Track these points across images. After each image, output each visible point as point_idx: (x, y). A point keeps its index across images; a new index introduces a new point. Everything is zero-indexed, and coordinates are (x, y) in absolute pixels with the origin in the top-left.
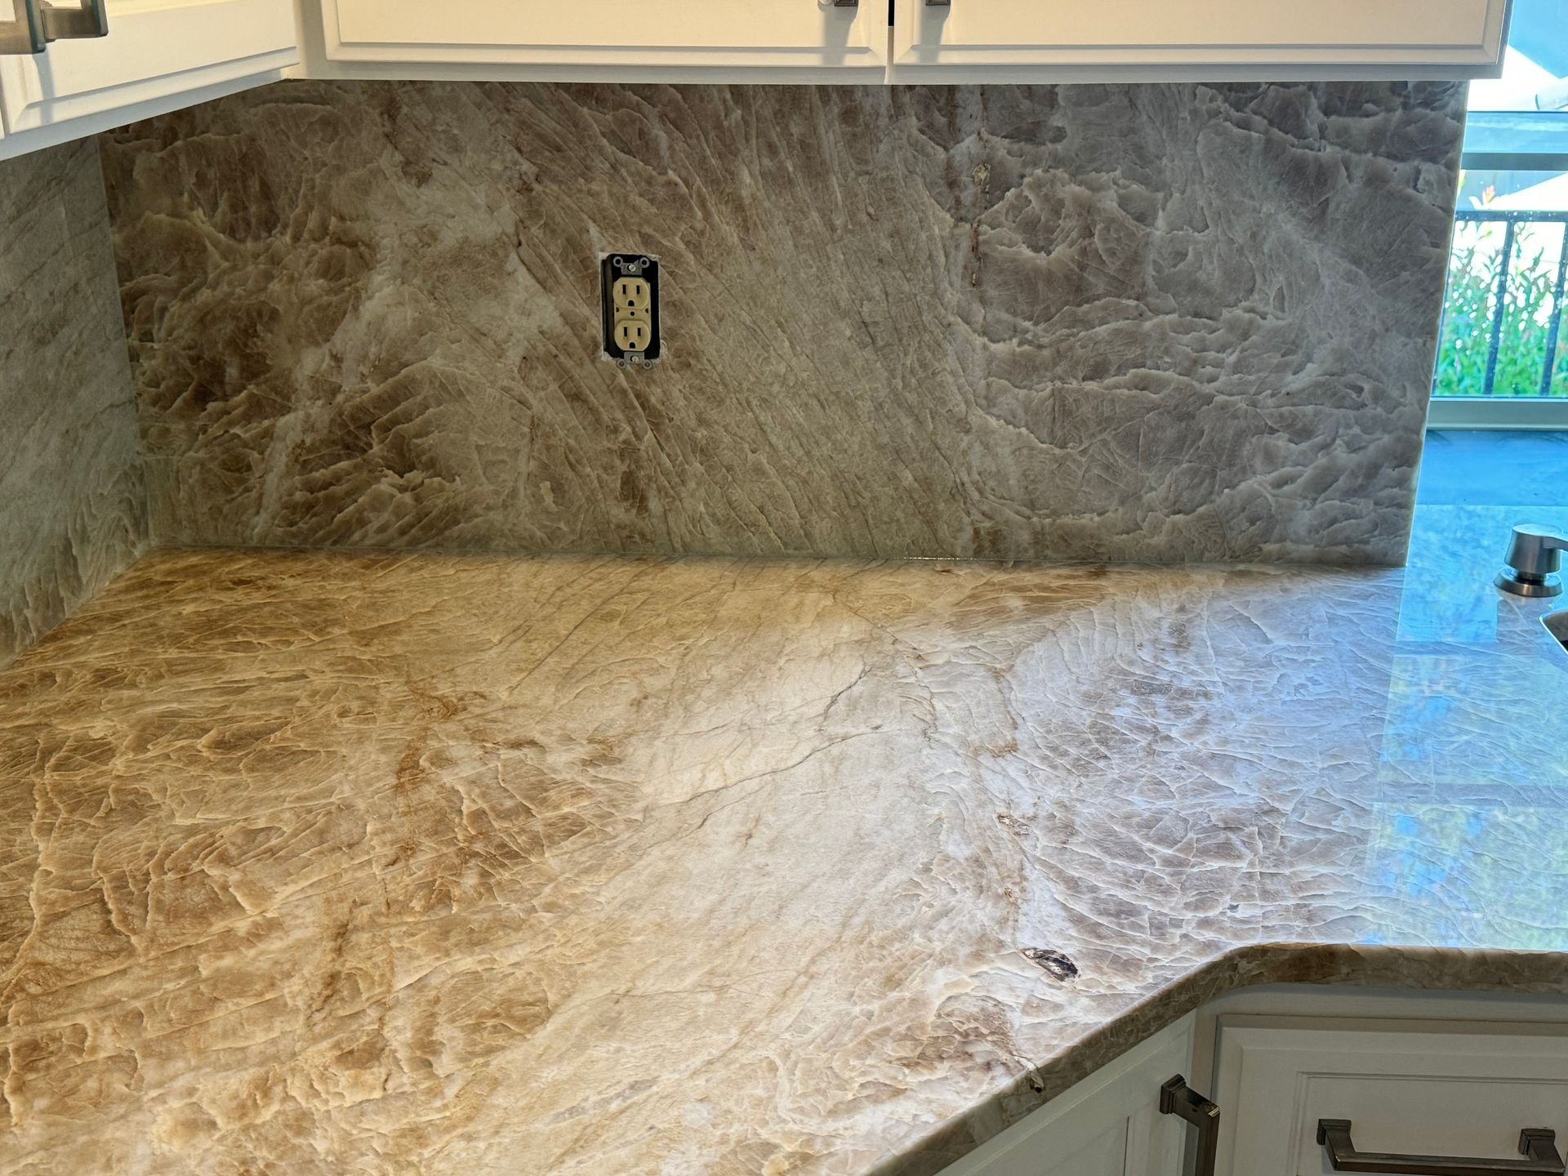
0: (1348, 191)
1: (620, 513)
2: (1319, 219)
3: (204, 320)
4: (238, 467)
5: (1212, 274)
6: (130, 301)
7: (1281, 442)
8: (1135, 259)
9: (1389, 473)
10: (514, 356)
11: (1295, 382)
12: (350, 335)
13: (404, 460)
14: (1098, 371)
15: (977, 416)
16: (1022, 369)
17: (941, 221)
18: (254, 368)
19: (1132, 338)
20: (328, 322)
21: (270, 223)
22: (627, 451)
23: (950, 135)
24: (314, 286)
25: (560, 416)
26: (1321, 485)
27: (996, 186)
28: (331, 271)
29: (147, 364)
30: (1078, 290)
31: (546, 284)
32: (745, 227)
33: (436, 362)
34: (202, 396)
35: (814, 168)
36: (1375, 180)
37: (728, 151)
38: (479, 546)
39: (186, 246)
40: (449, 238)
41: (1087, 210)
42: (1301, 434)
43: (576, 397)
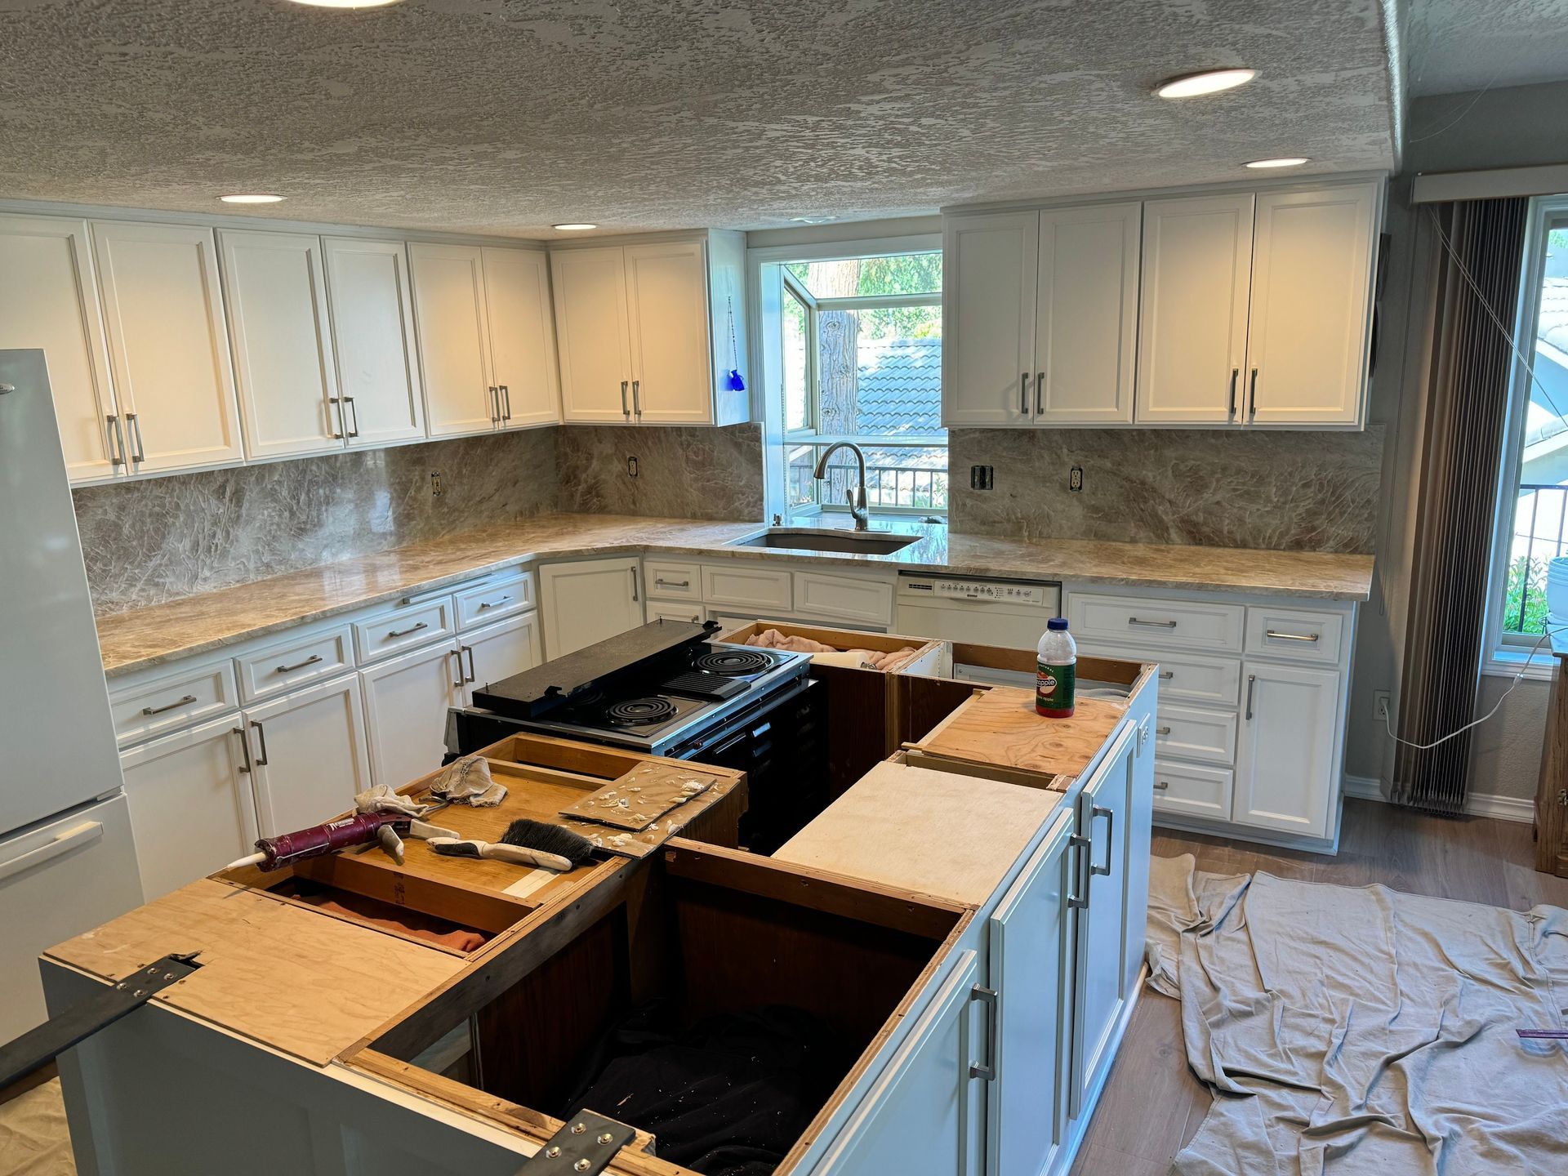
0: (745, 448)
1: (632, 507)
2: (740, 452)
3: (568, 468)
4: (572, 496)
5: (724, 462)
6: (557, 464)
7: (740, 495)
8: (712, 459)
9: (759, 503)
10: (615, 475)
11: (741, 484)
12: (590, 471)
13: (598, 495)
14: (708, 481)
15: (690, 489)
16: (696, 480)
17: (681, 451)
18: (575, 477)
19: (713, 474)
20: (587, 468)
21: (578, 450)
22: (633, 494)
23: (680, 436)
24: (584, 462)
25: (622, 487)
26: (748, 505)
27: (689, 445)
28: (587, 459)
29: (560, 476)
30: (703, 465)
31: (619, 461)
32: (650, 451)
33: (603, 477)
34: (567, 482)
35: (660, 441)
36: (749, 445)
37: (647, 438)
38: (610, 513)
39: (566, 454)
40: (604, 454)
41: (704, 450)
42: (743, 495)
43: (624, 483)
